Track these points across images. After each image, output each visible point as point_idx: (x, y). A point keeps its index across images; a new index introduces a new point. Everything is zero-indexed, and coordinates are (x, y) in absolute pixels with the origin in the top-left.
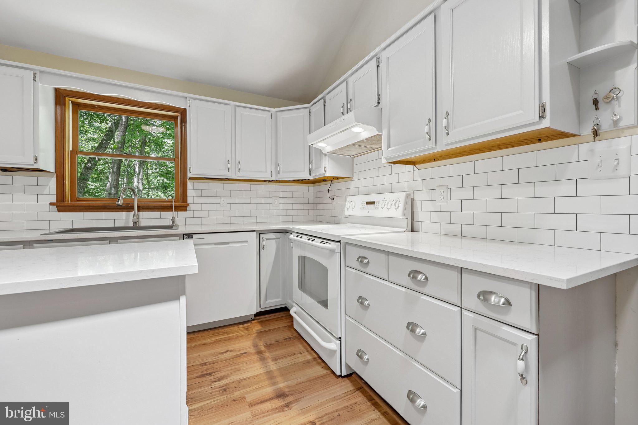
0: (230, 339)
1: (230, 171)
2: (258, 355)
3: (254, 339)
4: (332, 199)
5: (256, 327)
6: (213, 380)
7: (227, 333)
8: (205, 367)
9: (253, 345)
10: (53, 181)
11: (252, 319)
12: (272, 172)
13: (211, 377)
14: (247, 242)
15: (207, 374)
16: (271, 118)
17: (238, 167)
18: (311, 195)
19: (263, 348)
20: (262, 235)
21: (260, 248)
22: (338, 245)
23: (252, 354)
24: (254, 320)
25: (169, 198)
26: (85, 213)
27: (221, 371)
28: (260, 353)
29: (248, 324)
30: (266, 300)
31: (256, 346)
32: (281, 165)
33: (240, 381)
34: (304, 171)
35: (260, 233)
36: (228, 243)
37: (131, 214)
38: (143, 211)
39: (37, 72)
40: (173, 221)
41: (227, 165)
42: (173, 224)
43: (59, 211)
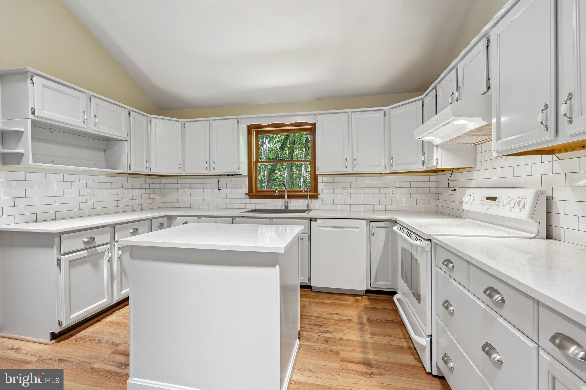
0: (341, 305)
1: (348, 167)
2: (358, 325)
3: (361, 311)
4: (453, 190)
5: (365, 302)
6: (321, 331)
7: (341, 300)
8: (318, 320)
9: (358, 316)
10: (247, 180)
11: (363, 294)
12: (386, 166)
13: (321, 328)
14: (358, 228)
15: (318, 325)
16: (385, 116)
17: (354, 163)
18: (433, 184)
19: (365, 321)
20: (372, 223)
21: (371, 234)
22: (428, 244)
23: (355, 323)
24: (365, 295)
25: (305, 189)
26: (261, 199)
27: (328, 326)
28: (361, 324)
29: (359, 298)
30: (376, 281)
31: (360, 317)
32: (394, 159)
33: (340, 339)
34: (417, 163)
35: (370, 222)
36: (342, 228)
37: (283, 200)
38: (291, 199)
39: (239, 119)
40: (308, 206)
41: (345, 162)
42: (308, 208)
43: (249, 198)
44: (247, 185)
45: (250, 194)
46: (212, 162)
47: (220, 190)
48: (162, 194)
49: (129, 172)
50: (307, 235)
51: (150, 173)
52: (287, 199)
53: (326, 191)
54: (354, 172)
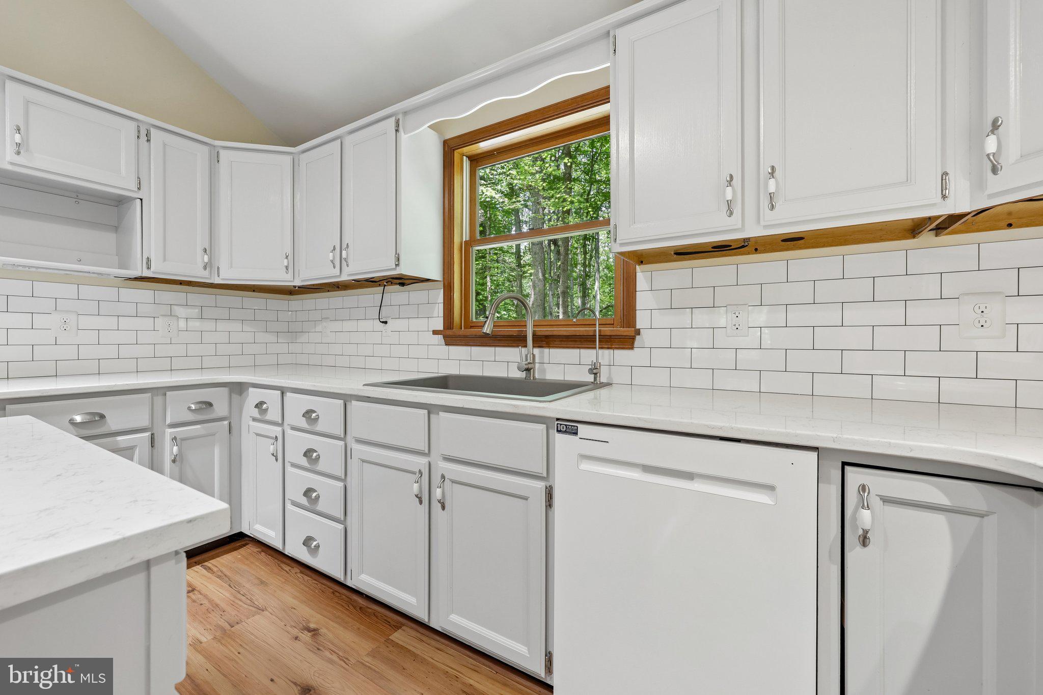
1: (738, 211)
10: (441, 295)
17: (767, 188)
21: (847, 536)
35: (844, 464)
39: (400, 117)
40: (594, 370)
41: (724, 192)
42: (595, 379)
43: (446, 345)
44: (439, 310)
45: (449, 332)
46: (344, 246)
47: (386, 322)
48: (292, 333)
49: (147, 273)
50: (540, 485)
51: (217, 281)
52: (534, 347)
53: (661, 319)
54: (765, 227)
